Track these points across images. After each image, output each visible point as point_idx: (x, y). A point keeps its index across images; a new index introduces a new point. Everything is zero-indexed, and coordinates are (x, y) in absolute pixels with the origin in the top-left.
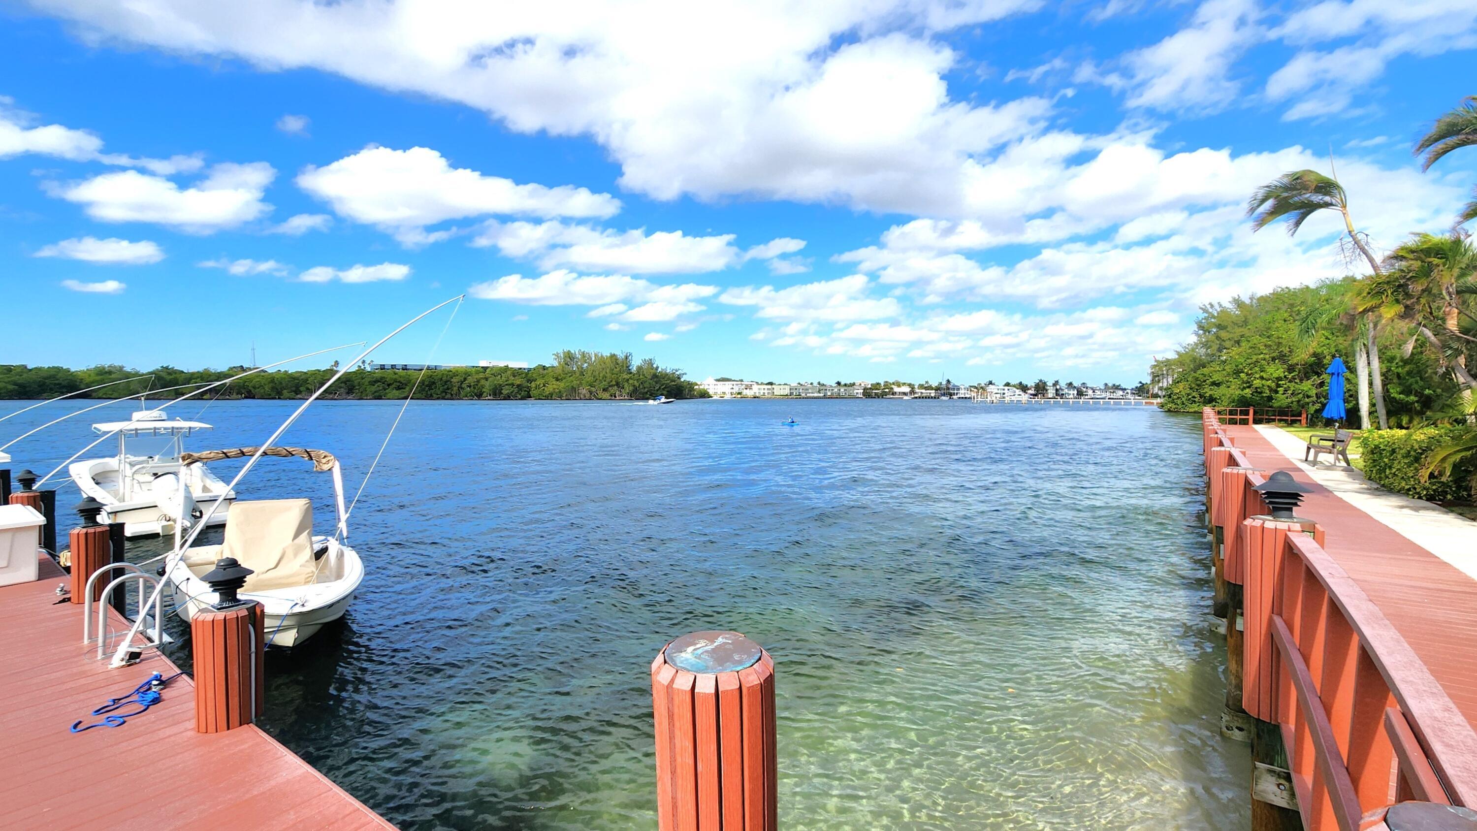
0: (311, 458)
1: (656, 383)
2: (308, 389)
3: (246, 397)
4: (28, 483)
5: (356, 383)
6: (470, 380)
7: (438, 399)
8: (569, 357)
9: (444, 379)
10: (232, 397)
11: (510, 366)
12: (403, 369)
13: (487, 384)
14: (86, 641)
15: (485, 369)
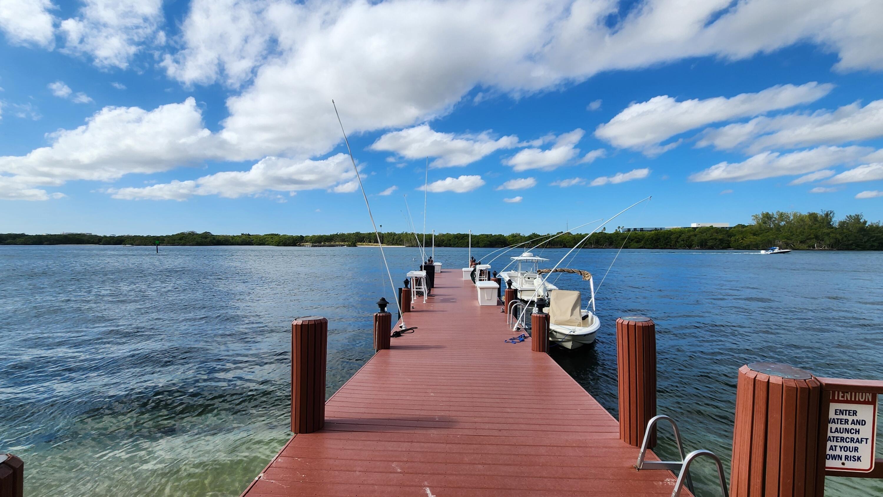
0: (581, 274)
1: (864, 235)
2: (590, 243)
3: (563, 247)
4: (495, 275)
5: (614, 239)
6: (684, 236)
7: (662, 248)
8: (767, 217)
9: (666, 236)
10: (558, 247)
11: (714, 226)
12: (641, 231)
13: (696, 239)
14: (508, 323)
15: (695, 229)
